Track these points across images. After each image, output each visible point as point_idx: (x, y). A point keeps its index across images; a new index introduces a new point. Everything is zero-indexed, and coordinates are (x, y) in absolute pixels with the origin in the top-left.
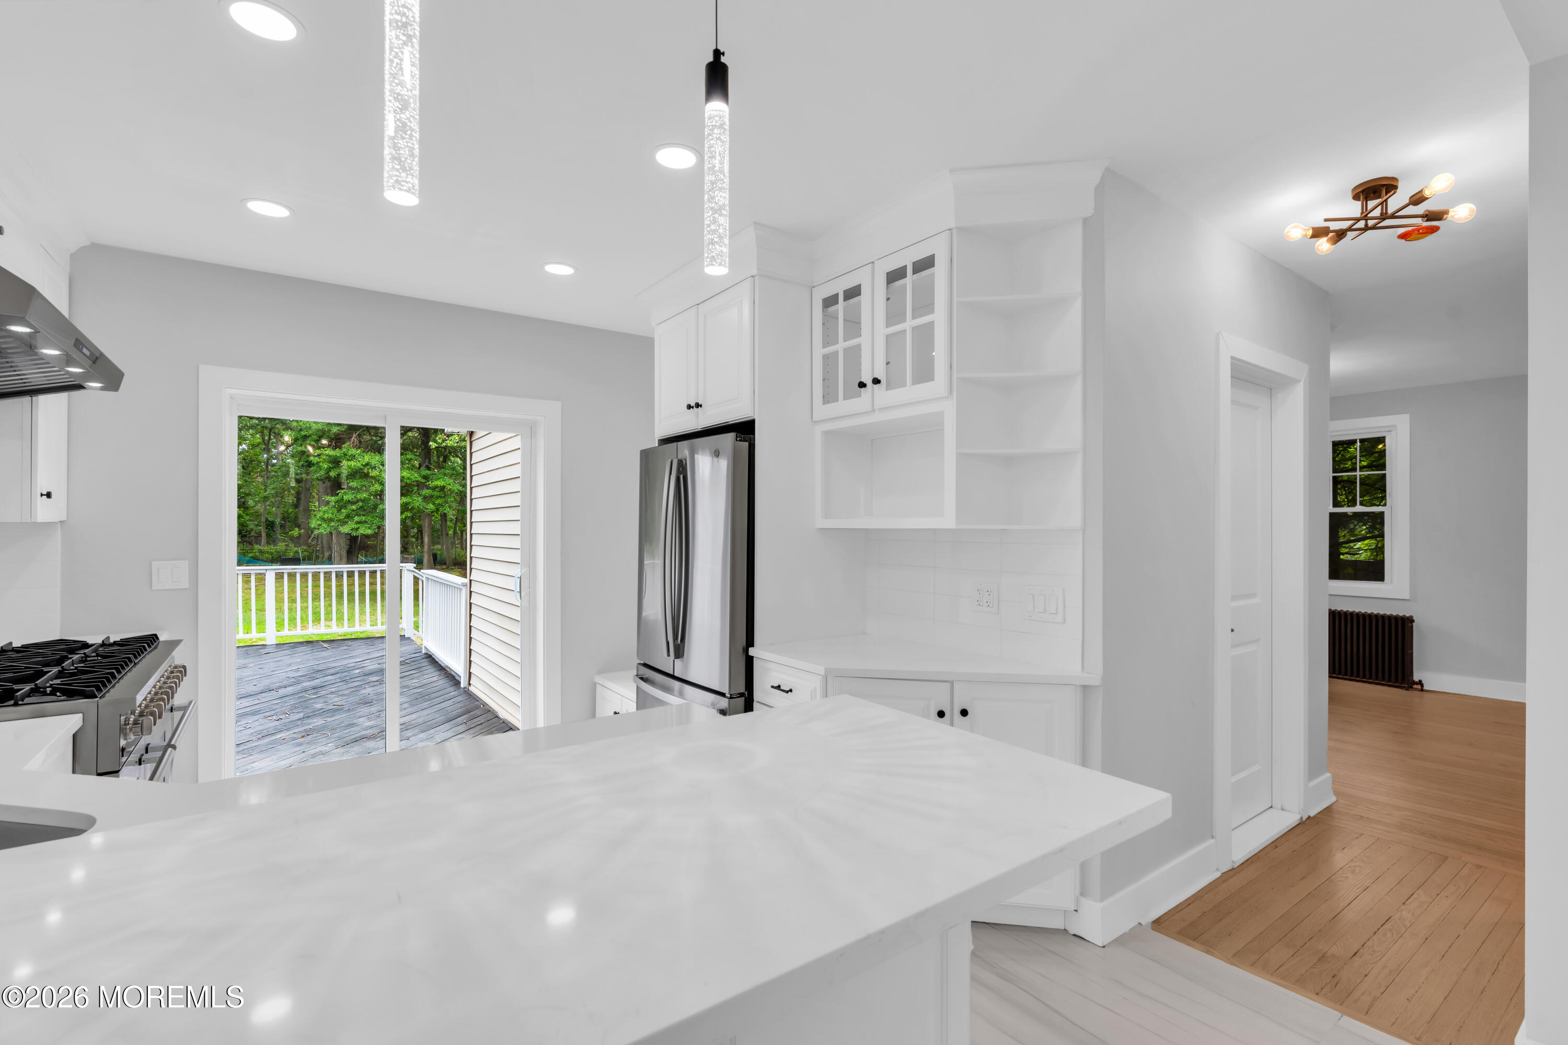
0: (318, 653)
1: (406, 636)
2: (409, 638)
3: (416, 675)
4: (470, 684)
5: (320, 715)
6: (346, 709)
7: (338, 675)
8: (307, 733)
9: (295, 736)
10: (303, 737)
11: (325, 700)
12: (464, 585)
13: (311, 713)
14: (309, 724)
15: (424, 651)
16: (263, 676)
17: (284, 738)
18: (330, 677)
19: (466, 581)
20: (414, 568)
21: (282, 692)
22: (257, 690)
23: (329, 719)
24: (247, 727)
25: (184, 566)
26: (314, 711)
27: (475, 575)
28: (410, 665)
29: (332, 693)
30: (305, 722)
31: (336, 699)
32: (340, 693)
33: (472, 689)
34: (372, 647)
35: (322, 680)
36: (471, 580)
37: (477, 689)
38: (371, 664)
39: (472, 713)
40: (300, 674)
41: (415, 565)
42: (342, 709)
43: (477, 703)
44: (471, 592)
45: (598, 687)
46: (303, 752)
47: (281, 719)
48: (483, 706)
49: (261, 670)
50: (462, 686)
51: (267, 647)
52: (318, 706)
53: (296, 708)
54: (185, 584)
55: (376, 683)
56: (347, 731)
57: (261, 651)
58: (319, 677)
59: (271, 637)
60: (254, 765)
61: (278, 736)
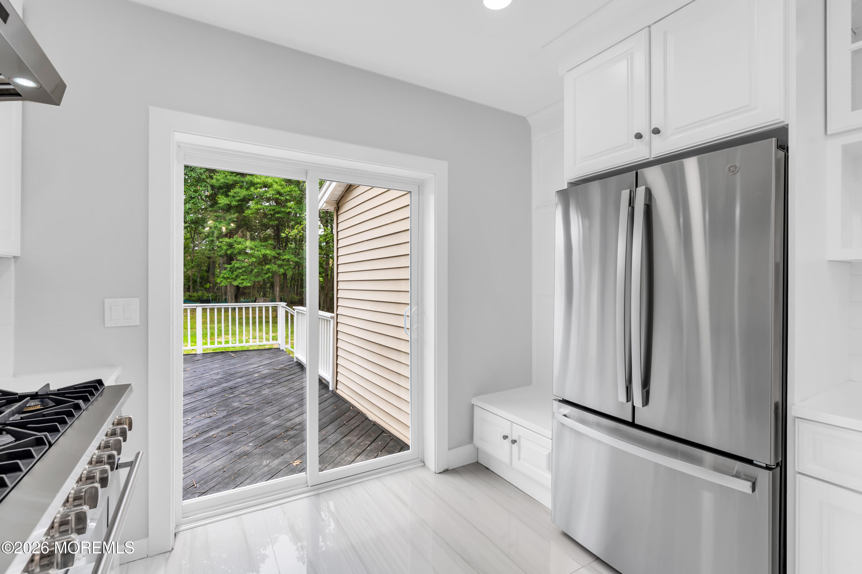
0: (229, 361)
1: (281, 349)
2: (283, 350)
3: (295, 379)
4: (337, 388)
5: (237, 413)
6: (255, 407)
7: (244, 378)
8: (231, 431)
9: (223, 434)
10: (229, 435)
11: (239, 399)
12: (332, 318)
13: (231, 411)
14: (231, 422)
15: (295, 360)
16: (196, 378)
17: (215, 436)
18: (239, 380)
19: (334, 315)
20: (286, 305)
21: (209, 391)
22: (192, 389)
23: (245, 418)
24: (188, 423)
25: (135, 303)
26: (233, 410)
27: (340, 311)
28: (289, 371)
29: (243, 393)
30: (228, 420)
31: (247, 399)
32: (249, 393)
33: (338, 392)
34: (261, 356)
35: (235, 381)
36: (337, 314)
37: (342, 391)
38: (264, 369)
39: (347, 414)
40: (219, 376)
41: (286, 304)
42: (252, 408)
43: (346, 405)
44: (337, 323)
45: (476, 409)
46: (231, 452)
47: (211, 417)
48: (352, 407)
49: (194, 373)
50: (331, 389)
51: (198, 356)
52: (236, 404)
53: (220, 406)
54: (136, 320)
55: (271, 385)
56: (260, 430)
57: (194, 358)
58: (232, 379)
59: (199, 349)
60: (196, 464)
61: (211, 434)
